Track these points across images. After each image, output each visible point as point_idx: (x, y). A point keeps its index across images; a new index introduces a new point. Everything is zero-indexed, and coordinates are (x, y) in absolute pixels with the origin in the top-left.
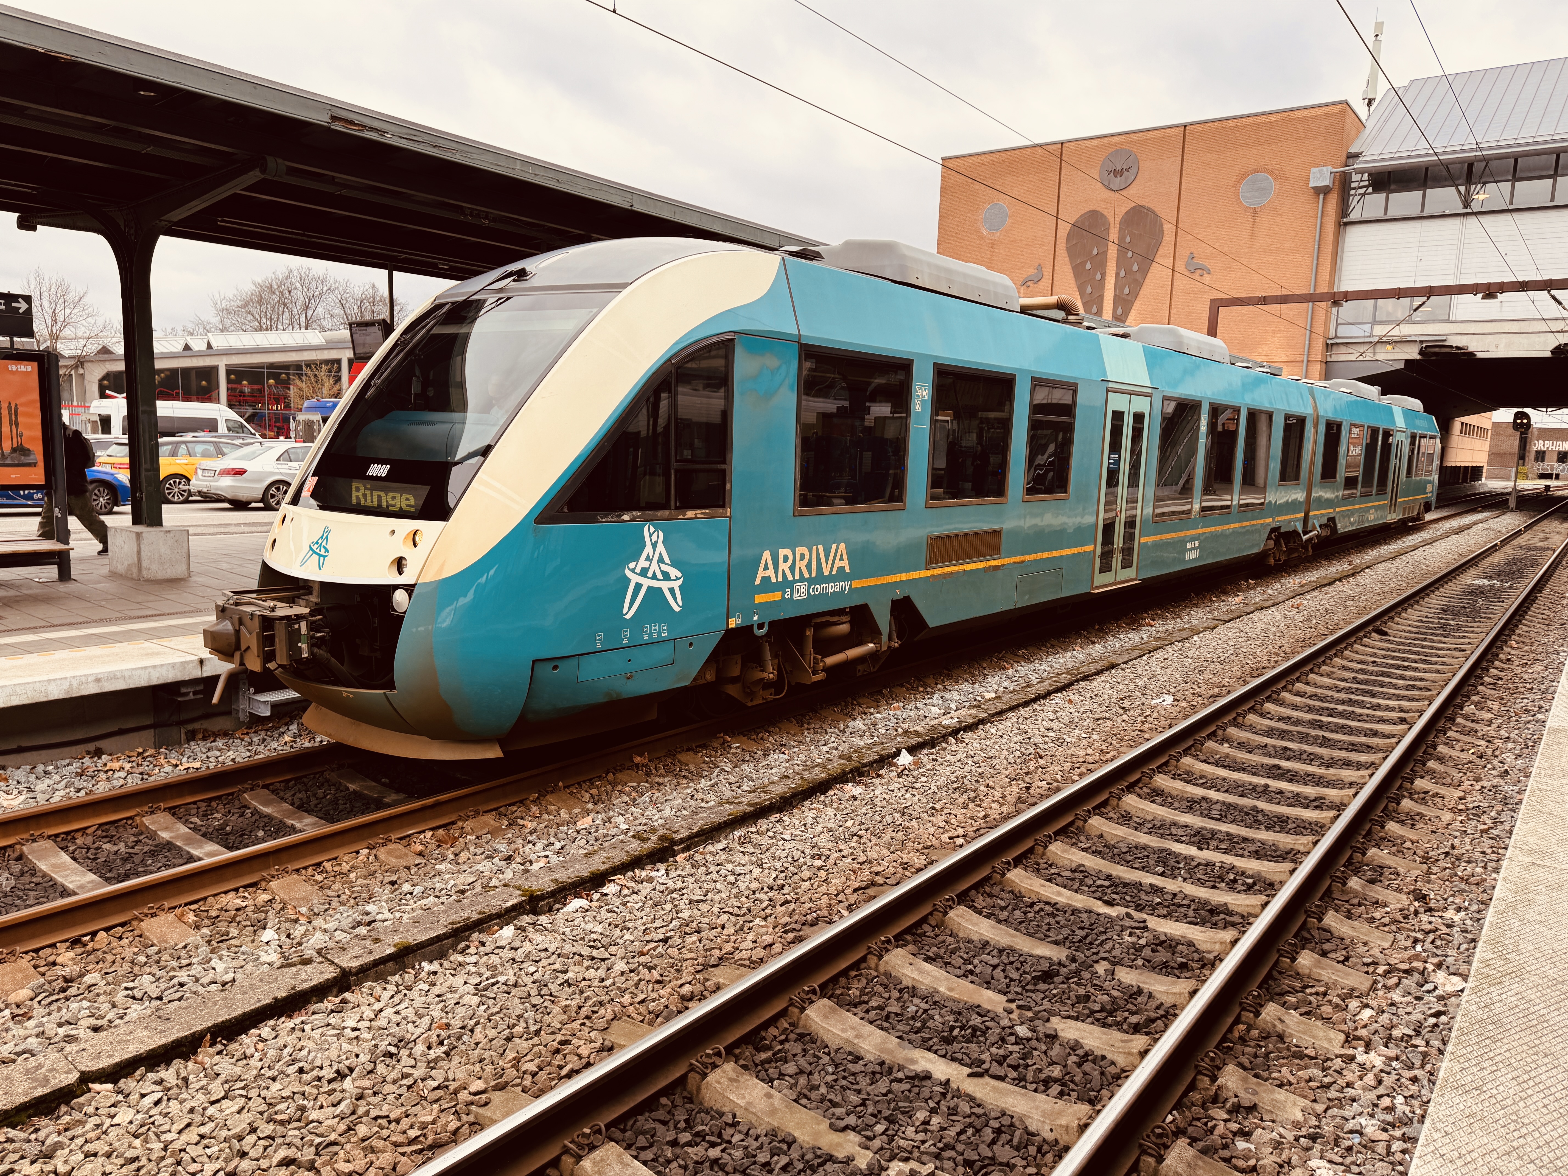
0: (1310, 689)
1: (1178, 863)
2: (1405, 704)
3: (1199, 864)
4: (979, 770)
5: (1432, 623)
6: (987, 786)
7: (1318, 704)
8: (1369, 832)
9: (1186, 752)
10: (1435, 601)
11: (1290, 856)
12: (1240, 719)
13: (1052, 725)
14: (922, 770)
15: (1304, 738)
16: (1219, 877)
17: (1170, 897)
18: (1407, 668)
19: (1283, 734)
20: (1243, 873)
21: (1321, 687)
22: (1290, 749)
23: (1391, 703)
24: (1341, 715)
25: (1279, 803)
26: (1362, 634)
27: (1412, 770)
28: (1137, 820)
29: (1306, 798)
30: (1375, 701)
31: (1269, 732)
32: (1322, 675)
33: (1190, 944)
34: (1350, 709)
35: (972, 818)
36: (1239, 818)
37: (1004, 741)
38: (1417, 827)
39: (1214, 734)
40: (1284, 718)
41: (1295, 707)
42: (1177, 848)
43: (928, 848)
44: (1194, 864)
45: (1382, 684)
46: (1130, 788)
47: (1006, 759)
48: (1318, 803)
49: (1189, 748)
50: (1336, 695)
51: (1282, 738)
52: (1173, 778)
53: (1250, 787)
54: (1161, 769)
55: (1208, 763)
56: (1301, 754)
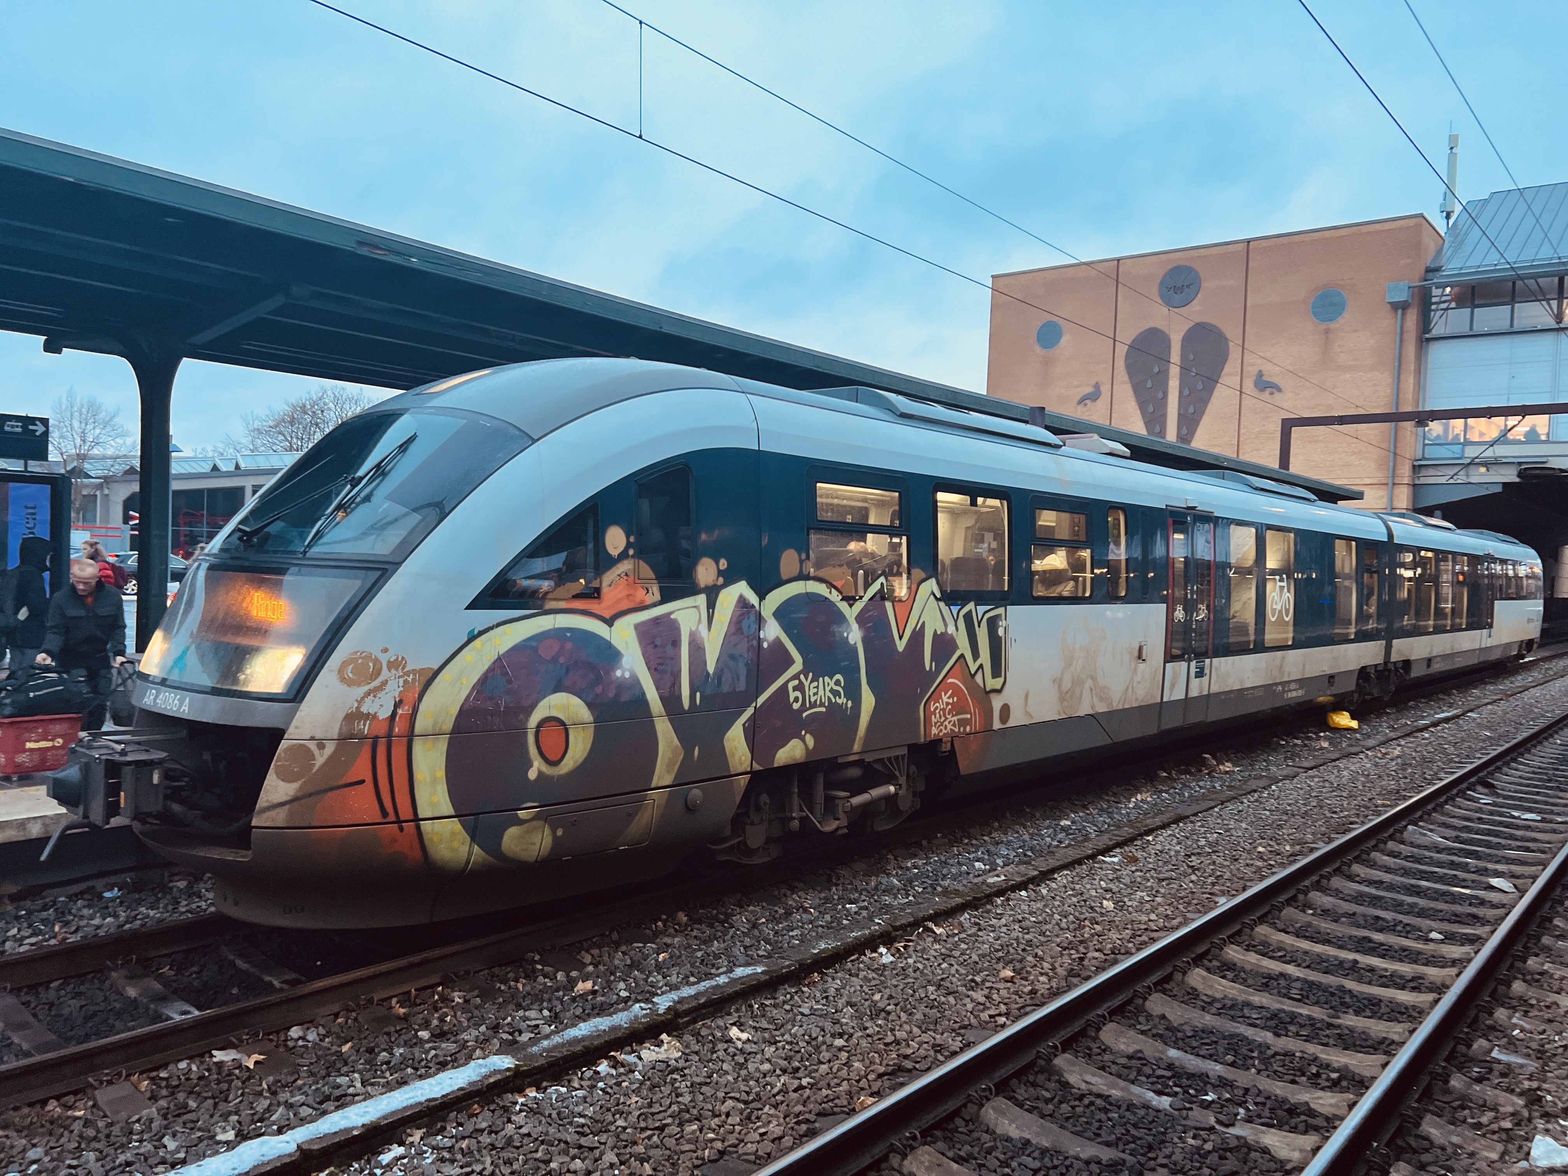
0: (1405, 850)
1: (1252, 1051)
2: (1514, 868)
3: (1276, 1054)
4: (1026, 936)
6: (1036, 956)
7: (1416, 866)
8: (1475, 1020)
9: (1262, 920)
10: (1549, 749)
11: (1383, 1046)
12: (1324, 882)
13: (1111, 886)
14: (963, 935)
15: (1398, 906)
16: (1300, 1070)
17: (1241, 1092)
19: (1375, 901)
20: (1328, 1066)
22: (1382, 919)
24: (1441, 879)
25: (1369, 983)
26: (1465, 785)
27: (1525, 947)
28: (1204, 998)
29: (1401, 977)
30: (1481, 864)
31: (1359, 899)
33: (1265, 1151)
34: (1453, 873)
35: (1016, 993)
36: (1323, 999)
37: (1057, 903)
38: (1530, 1014)
39: (1294, 898)
40: (1375, 882)
41: (1388, 870)
42: (1252, 1033)
43: (964, 1027)
44: (1270, 1052)
45: (1486, 845)
46: (1198, 961)
47: (1058, 924)
48: (1415, 984)
49: (1265, 915)
50: (1438, 856)
51: (1374, 906)
52: (1247, 950)
53: (1336, 962)
54: (1233, 939)
55: (1287, 933)
56: (1395, 925)
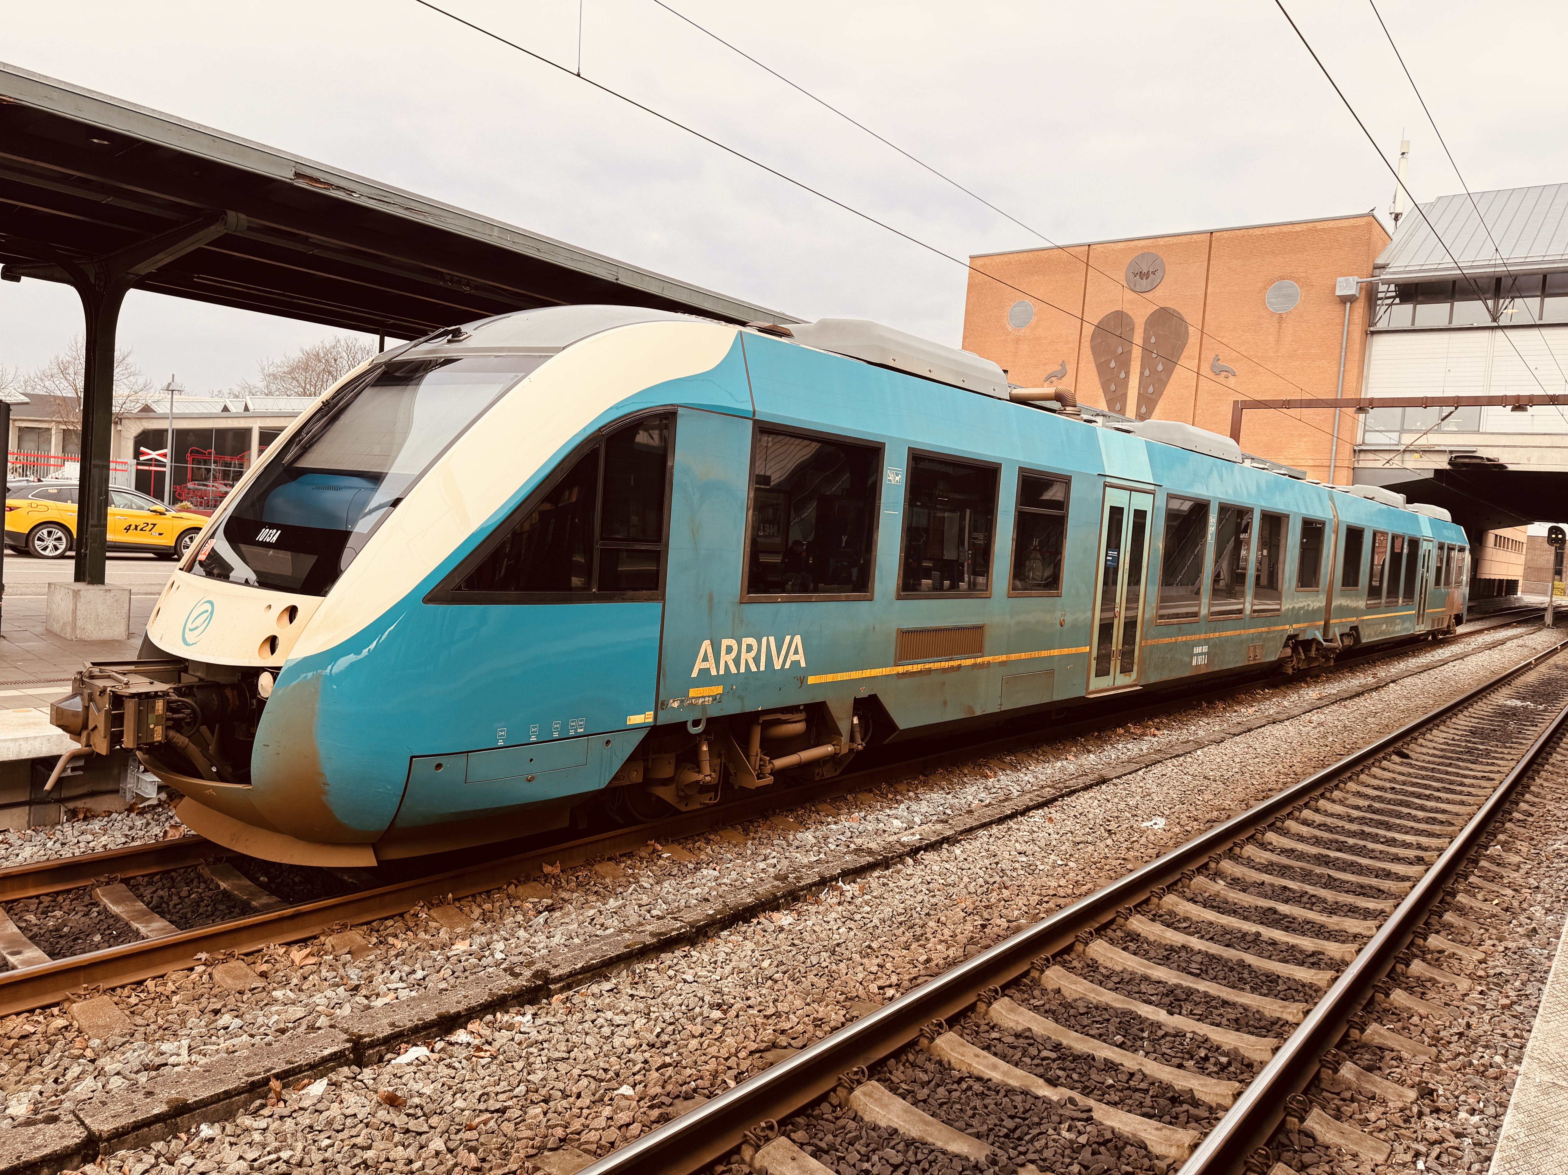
0: (1318, 818)
1: (1143, 1031)
2: (1423, 840)
3: (1166, 1034)
5: (1459, 746)
6: (939, 921)
7: (1326, 835)
8: (1371, 1002)
9: (1170, 888)
10: (1463, 721)
11: (1277, 1028)
12: (1237, 850)
13: (1025, 847)
15: (1306, 876)
16: (1188, 1053)
17: (1126, 1077)
18: (1428, 798)
19: (1283, 871)
20: (1218, 1049)
21: (1332, 815)
22: (1290, 889)
23: (1409, 838)
24: (1352, 850)
25: (1270, 958)
26: (1381, 755)
27: (1425, 923)
28: (1104, 971)
29: (1302, 952)
30: (1390, 834)
31: (1268, 868)
32: (1334, 801)
33: (1141, 1145)
34: (1362, 843)
35: (911, 962)
36: (1221, 974)
38: (1427, 997)
39: (1205, 867)
40: (1287, 851)
41: (1301, 838)
42: (1146, 1011)
43: (852, 999)
44: (1161, 1033)
45: (1399, 816)
46: (1101, 931)
48: (1314, 960)
49: (1175, 883)
50: (1348, 826)
51: (1283, 876)
52: (1153, 920)
53: (1239, 935)
54: (1139, 908)
55: (1195, 902)
56: (1301, 896)
